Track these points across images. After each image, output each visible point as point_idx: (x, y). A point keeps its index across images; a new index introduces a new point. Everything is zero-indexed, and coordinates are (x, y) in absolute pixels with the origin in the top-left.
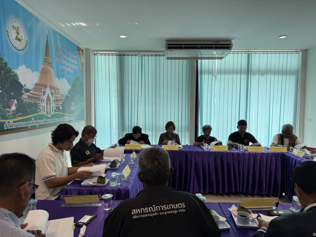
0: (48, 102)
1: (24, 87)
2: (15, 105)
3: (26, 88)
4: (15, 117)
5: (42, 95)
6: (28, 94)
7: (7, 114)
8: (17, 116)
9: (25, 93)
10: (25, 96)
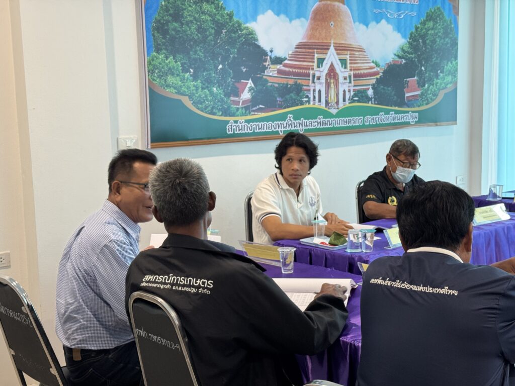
0: (332, 81)
1: (269, 54)
2: (250, 90)
3: (273, 56)
4: (250, 113)
5: (315, 67)
6: (279, 67)
7: (232, 106)
8: (254, 111)
9: (272, 66)
10: (272, 71)
